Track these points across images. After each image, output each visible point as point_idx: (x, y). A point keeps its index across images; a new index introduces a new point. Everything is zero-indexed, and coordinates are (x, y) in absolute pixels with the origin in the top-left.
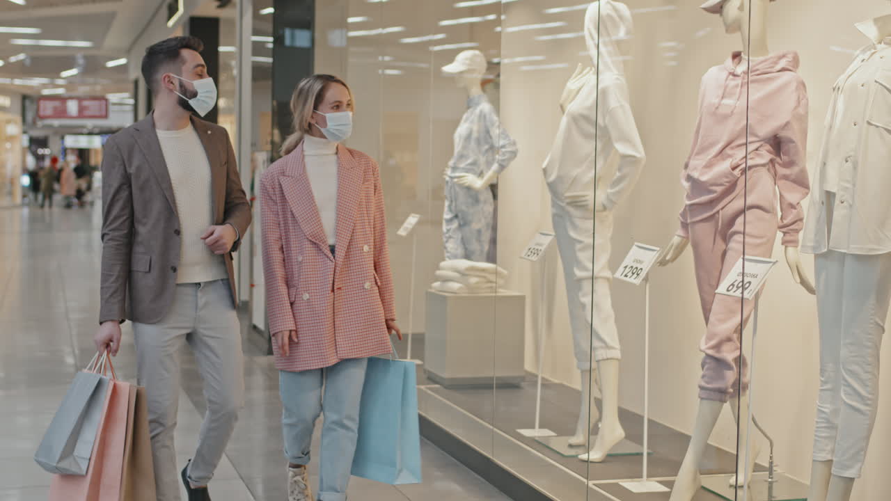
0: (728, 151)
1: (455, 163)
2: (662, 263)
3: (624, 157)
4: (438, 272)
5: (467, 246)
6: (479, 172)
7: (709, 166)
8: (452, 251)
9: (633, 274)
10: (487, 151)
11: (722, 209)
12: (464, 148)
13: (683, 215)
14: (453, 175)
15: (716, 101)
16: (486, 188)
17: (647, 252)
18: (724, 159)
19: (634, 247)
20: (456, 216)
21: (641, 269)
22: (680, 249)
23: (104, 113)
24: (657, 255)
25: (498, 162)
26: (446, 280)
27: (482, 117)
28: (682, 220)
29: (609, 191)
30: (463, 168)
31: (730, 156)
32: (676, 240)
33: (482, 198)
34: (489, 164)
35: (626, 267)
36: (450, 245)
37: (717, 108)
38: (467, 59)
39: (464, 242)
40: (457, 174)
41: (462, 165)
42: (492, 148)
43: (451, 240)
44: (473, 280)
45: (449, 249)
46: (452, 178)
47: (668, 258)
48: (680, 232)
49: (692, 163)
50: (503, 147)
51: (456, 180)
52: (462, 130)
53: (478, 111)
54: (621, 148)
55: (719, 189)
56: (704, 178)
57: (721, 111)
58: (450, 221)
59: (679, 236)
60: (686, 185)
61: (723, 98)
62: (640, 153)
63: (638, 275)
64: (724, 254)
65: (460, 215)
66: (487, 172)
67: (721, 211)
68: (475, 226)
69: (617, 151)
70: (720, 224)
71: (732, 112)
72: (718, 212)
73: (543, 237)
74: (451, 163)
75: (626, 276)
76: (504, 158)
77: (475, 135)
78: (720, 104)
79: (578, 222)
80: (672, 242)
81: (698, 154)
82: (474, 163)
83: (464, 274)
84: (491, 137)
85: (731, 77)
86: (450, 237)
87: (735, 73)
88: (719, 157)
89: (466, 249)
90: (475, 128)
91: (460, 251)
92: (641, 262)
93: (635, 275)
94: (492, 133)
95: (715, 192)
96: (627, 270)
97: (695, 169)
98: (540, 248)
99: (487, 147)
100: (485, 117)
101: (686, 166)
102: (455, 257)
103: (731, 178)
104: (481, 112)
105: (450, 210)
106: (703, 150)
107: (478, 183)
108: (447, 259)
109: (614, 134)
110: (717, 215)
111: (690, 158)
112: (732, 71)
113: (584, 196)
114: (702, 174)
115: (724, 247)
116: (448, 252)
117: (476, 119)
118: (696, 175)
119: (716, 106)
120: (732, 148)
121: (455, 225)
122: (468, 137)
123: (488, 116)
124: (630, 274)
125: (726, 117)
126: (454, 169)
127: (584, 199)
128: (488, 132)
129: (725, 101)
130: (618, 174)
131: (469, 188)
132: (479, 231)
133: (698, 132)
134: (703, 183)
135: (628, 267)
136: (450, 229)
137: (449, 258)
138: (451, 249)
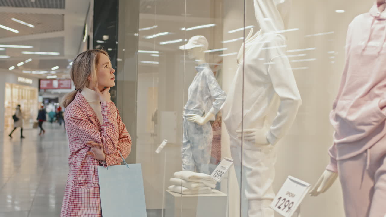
0: (376, 91)
1: (187, 107)
2: (314, 193)
3: (283, 99)
4: (172, 179)
5: (196, 160)
6: (202, 113)
7: (357, 105)
8: (186, 164)
9: (285, 206)
10: (207, 99)
11: (370, 148)
12: (193, 97)
13: (333, 151)
14: (186, 115)
15: (363, 44)
16: (207, 123)
17: (299, 186)
18: (371, 99)
19: (288, 180)
20: (189, 142)
21: (293, 203)
22: (330, 182)
23: (70, 86)
24: (308, 190)
25: (214, 107)
26: (177, 184)
27: (204, 77)
28: (332, 156)
29: (272, 128)
30: (192, 110)
31: (377, 96)
32: (326, 174)
33: (205, 130)
34: (209, 108)
35: (280, 199)
36: (186, 161)
37: (364, 50)
38: (195, 41)
39: (194, 158)
40: (189, 114)
41: (192, 109)
42: (210, 97)
43: (186, 157)
44: (194, 185)
45: (184, 163)
46: (185, 116)
47: (319, 190)
48: (330, 167)
49: (340, 103)
50: (217, 96)
51: (187, 118)
52: (192, 86)
53: (201, 74)
54: (281, 92)
55: (367, 129)
56: (352, 118)
57: (368, 52)
58: (185, 144)
59: (328, 170)
60: (335, 124)
61: (369, 40)
62: (297, 96)
63: (289, 208)
64: (372, 191)
65: (191, 141)
66: (207, 113)
67: (369, 151)
68: (200, 148)
69: (278, 95)
70: (368, 163)
71: (379, 52)
72: (366, 151)
73: (227, 162)
74: (185, 107)
75: (279, 208)
76: (217, 104)
77: (200, 89)
78: (366, 47)
80: (322, 176)
81: (345, 94)
82: (199, 107)
83: (189, 181)
84: (209, 91)
85: (376, 21)
86: (185, 155)
87: (381, 17)
88: (367, 97)
89: (195, 162)
90: (200, 85)
91: (192, 164)
92: (293, 196)
93: (287, 208)
94: (210, 88)
95: (362, 131)
96: (281, 202)
97: (343, 108)
98: (223, 171)
99: (207, 97)
100: (206, 77)
101: (335, 107)
102: (188, 168)
103: (380, 118)
104: (203, 74)
105: (186, 138)
106: (351, 91)
107: (201, 120)
109: (275, 81)
110: (365, 154)
111: (337, 99)
112: (378, 15)
113: (251, 132)
114: (350, 113)
115: (372, 184)
116: (184, 164)
117: (200, 79)
118: (343, 114)
119: (363, 48)
120: (380, 88)
121: (188, 147)
122: (196, 90)
123: (207, 77)
124: (282, 207)
125: (373, 58)
126: (187, 111)
127: (251, 134)
128: (208, 87)
129: (371, 43)
130: (278, 114)
131: (196, 123)
132: (203, 151)
133: (345, 74)
134: (351, 122)
135: (282, 199)
136: (185, 149)
137: (184, 168)
138: (186, 162)
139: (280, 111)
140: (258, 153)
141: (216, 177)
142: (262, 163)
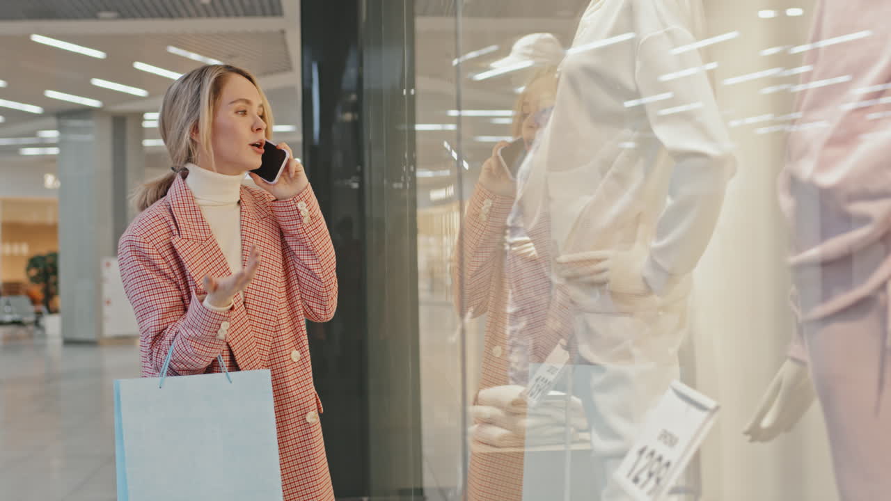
1: (513, 221)
2: (757, 434)
8: (519, 368)
9: (650, 475)
14: (512, 240)
17: (693, 410)
21: (668, 464)
26: (485, 422)
29: (655, 244)
32: (788, 371)
35: (642, 452)
40: (517, 239)
43: (516, 350)
45: (513, 365)
46: (512, 245)
47: (766, 422)
48: (796, 348)
51: (514, 249)
54: (670, 136)
56: (829, 179)
58: (514, 318)
59: (794, 360)
63: (658, 481)
69: (663, 146)
72: (883, 287)
74: (509, 221)
75: (636, 480)
79: (596, 323)
83: (512, 410)
86: (514, 345)
92: (672, 442)
96: (643, 461)
98: (550, 378)
108: (511, 382)
110: (882, 296)
113: (599, 261)
116: (512, 369)
118: (806, 169)
121: (522, 323)
124: (644, 477)
126: (515, 229)
127: (601, 265)
130: (669, 201)
135: (647, 452)
136: (514, 331)
137: (513, 379)
138: (517, 364)
139: (672, 193)
140: (626, 321)
141: (533, 396)
142: (635, 351)
